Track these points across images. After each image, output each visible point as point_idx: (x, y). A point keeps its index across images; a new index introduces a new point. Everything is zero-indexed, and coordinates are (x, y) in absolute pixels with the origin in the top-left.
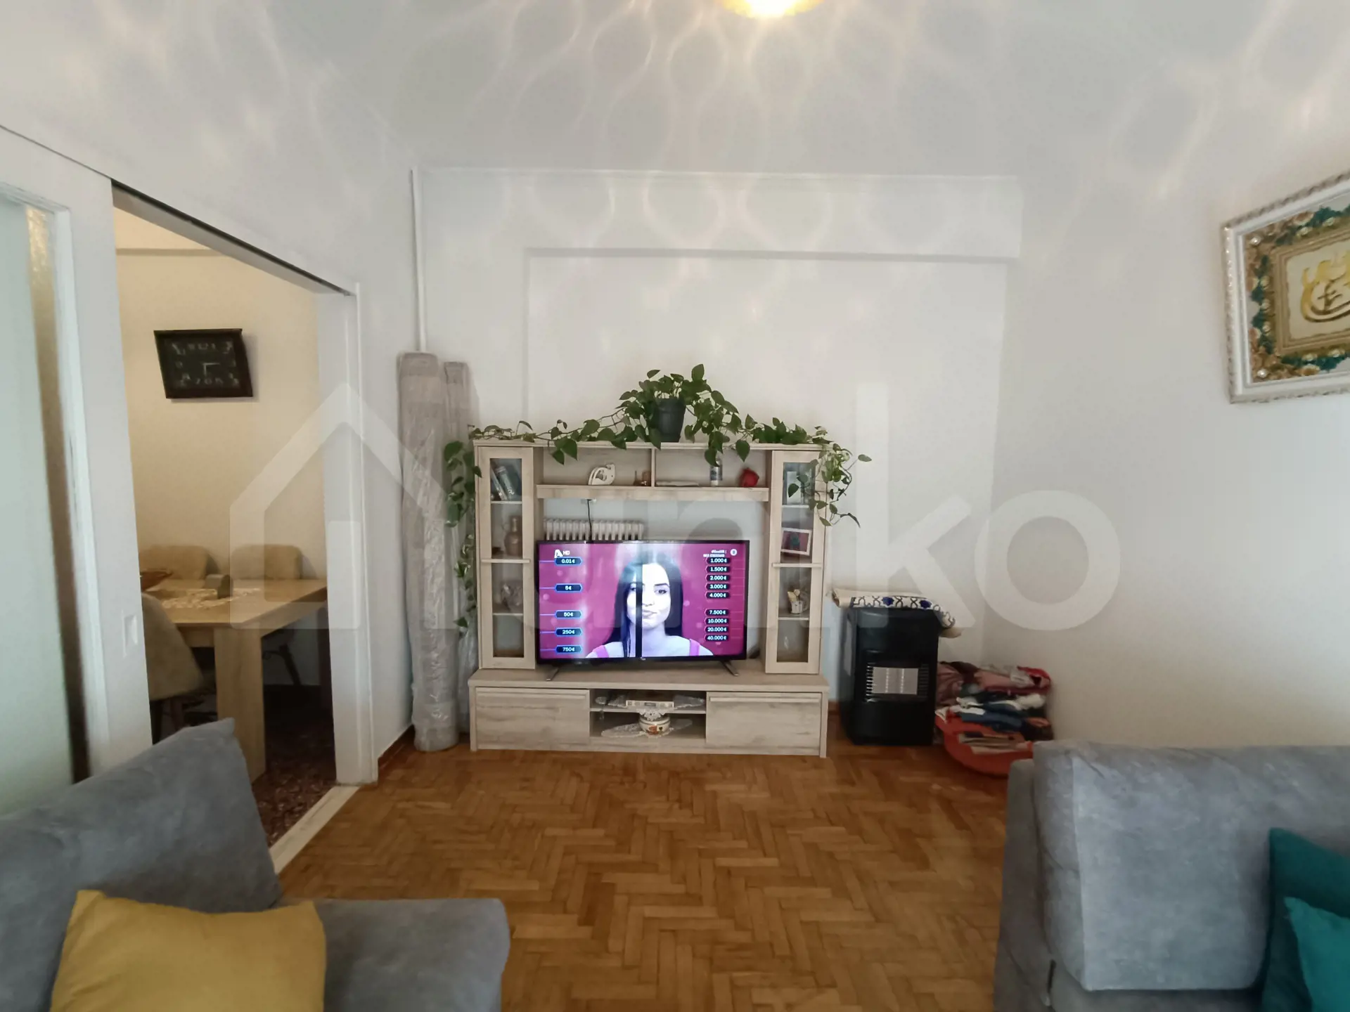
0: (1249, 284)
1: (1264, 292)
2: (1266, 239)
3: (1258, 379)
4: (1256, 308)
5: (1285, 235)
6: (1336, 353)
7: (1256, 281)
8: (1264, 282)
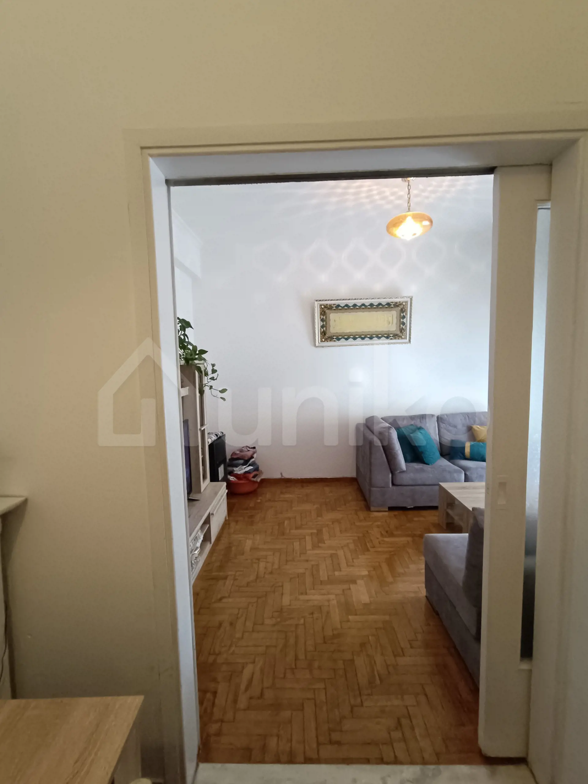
0: (320, 318)
1: (324, 320)
2: (325, 307)
5: (330, 308)
6: (340, 337)
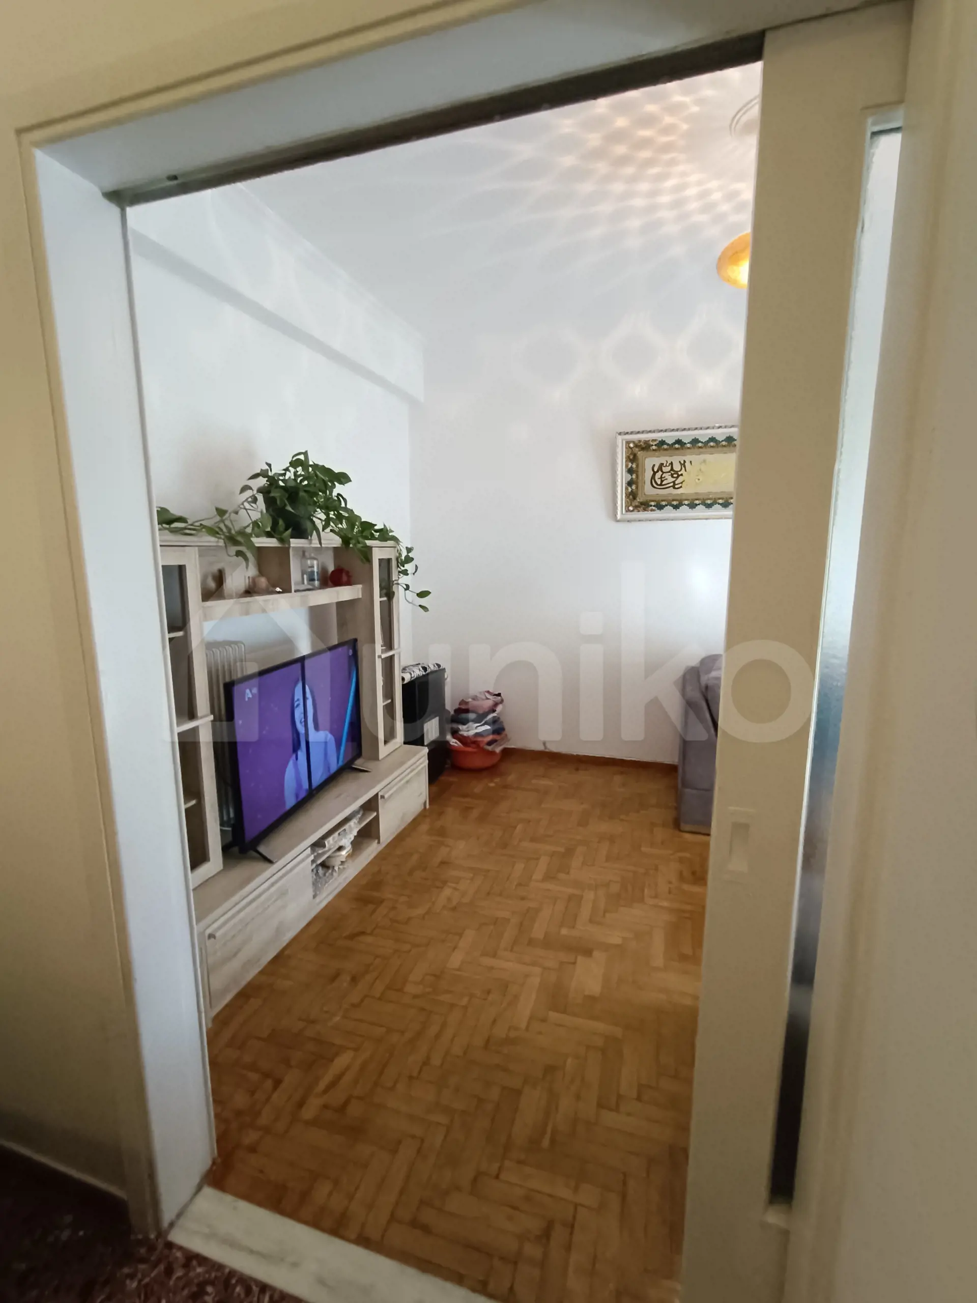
0: (627, 466)
2: (636, 446)
3: (628, 511)
4: (629, 477)
5: (645, 447)
7: (630, 465)
8: (634, 466)
